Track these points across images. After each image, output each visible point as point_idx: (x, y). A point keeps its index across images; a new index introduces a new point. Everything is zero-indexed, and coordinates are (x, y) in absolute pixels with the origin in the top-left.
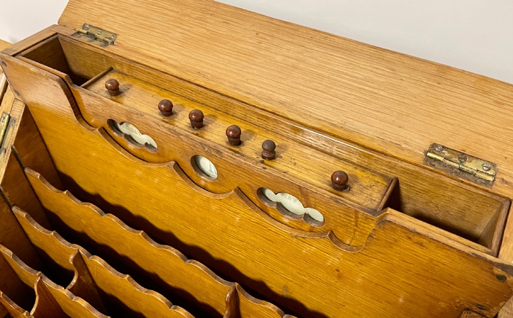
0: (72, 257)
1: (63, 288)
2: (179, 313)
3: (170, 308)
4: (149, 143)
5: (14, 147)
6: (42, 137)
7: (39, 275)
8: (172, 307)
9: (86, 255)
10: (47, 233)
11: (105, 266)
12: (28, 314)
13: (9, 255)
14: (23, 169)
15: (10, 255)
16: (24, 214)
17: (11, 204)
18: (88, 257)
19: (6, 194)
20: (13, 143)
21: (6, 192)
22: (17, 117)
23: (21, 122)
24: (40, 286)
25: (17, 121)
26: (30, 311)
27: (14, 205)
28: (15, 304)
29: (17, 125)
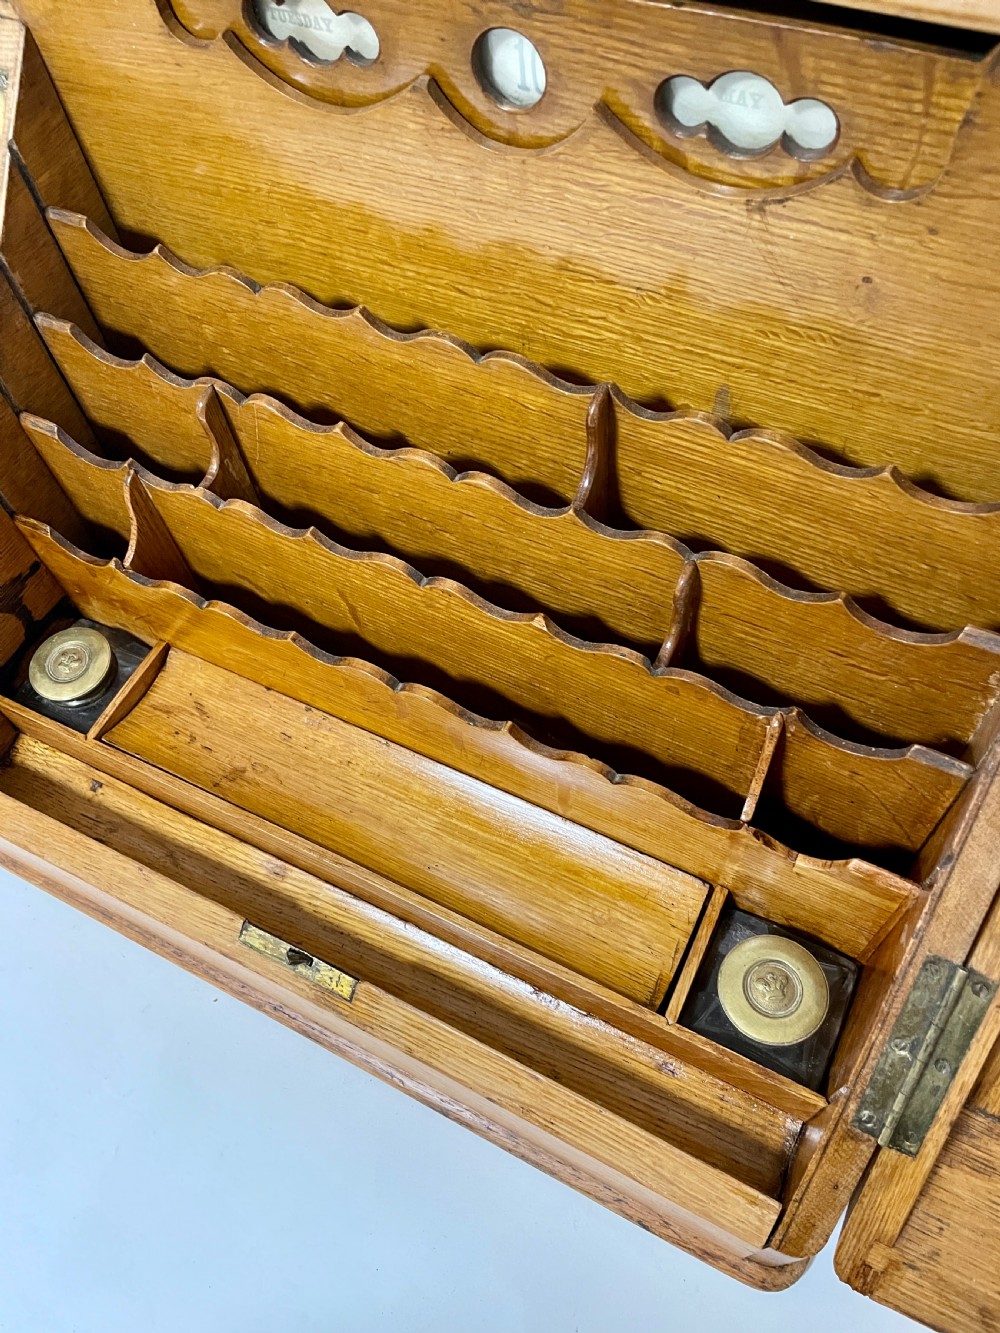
0: (201, 405)
1: (192, 487)
2: (476, 486)
3: (452, 479)
4: (354, 49)
5: (15, 147)
6: (72, 126)
7: (130, 466)
8: (457, 478)
9: (232, 396)
10: (126, 366)
11: (283, 414)
12: (120, 566)
13: (49, 434)
14: (43, 211)
15: (52, 432)
16: (66, 328)
17: (31, 306)
18: (239, 402)
19: (16, 278)
20: (10, 136)
21: (14, 272)
22: (10, 65)
23: (22, 76)
24: (136, 493)
25: (11, 73)
26: (122, 557)
27: (38, 310)
28: (83, 553)
29: (13, 84)
